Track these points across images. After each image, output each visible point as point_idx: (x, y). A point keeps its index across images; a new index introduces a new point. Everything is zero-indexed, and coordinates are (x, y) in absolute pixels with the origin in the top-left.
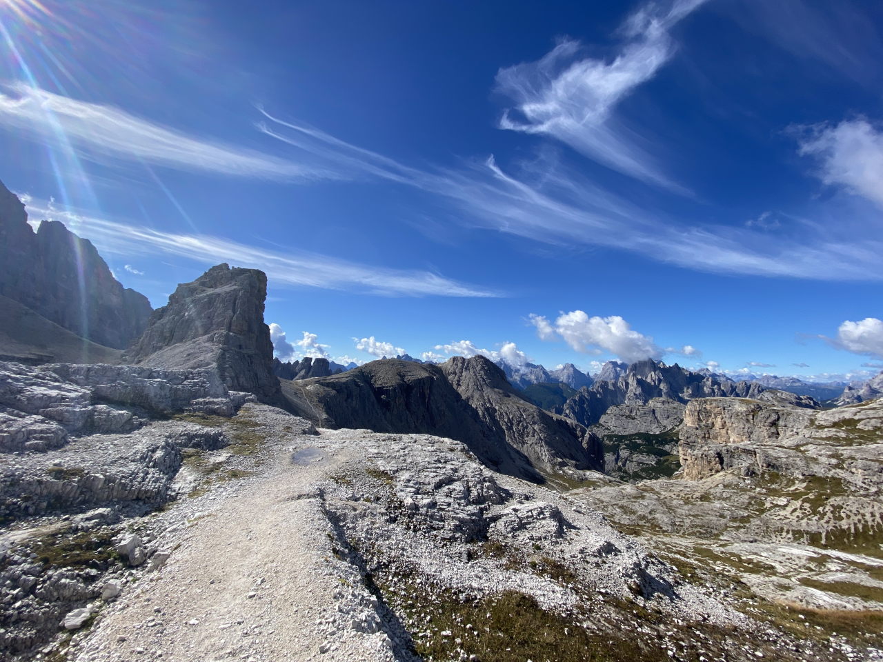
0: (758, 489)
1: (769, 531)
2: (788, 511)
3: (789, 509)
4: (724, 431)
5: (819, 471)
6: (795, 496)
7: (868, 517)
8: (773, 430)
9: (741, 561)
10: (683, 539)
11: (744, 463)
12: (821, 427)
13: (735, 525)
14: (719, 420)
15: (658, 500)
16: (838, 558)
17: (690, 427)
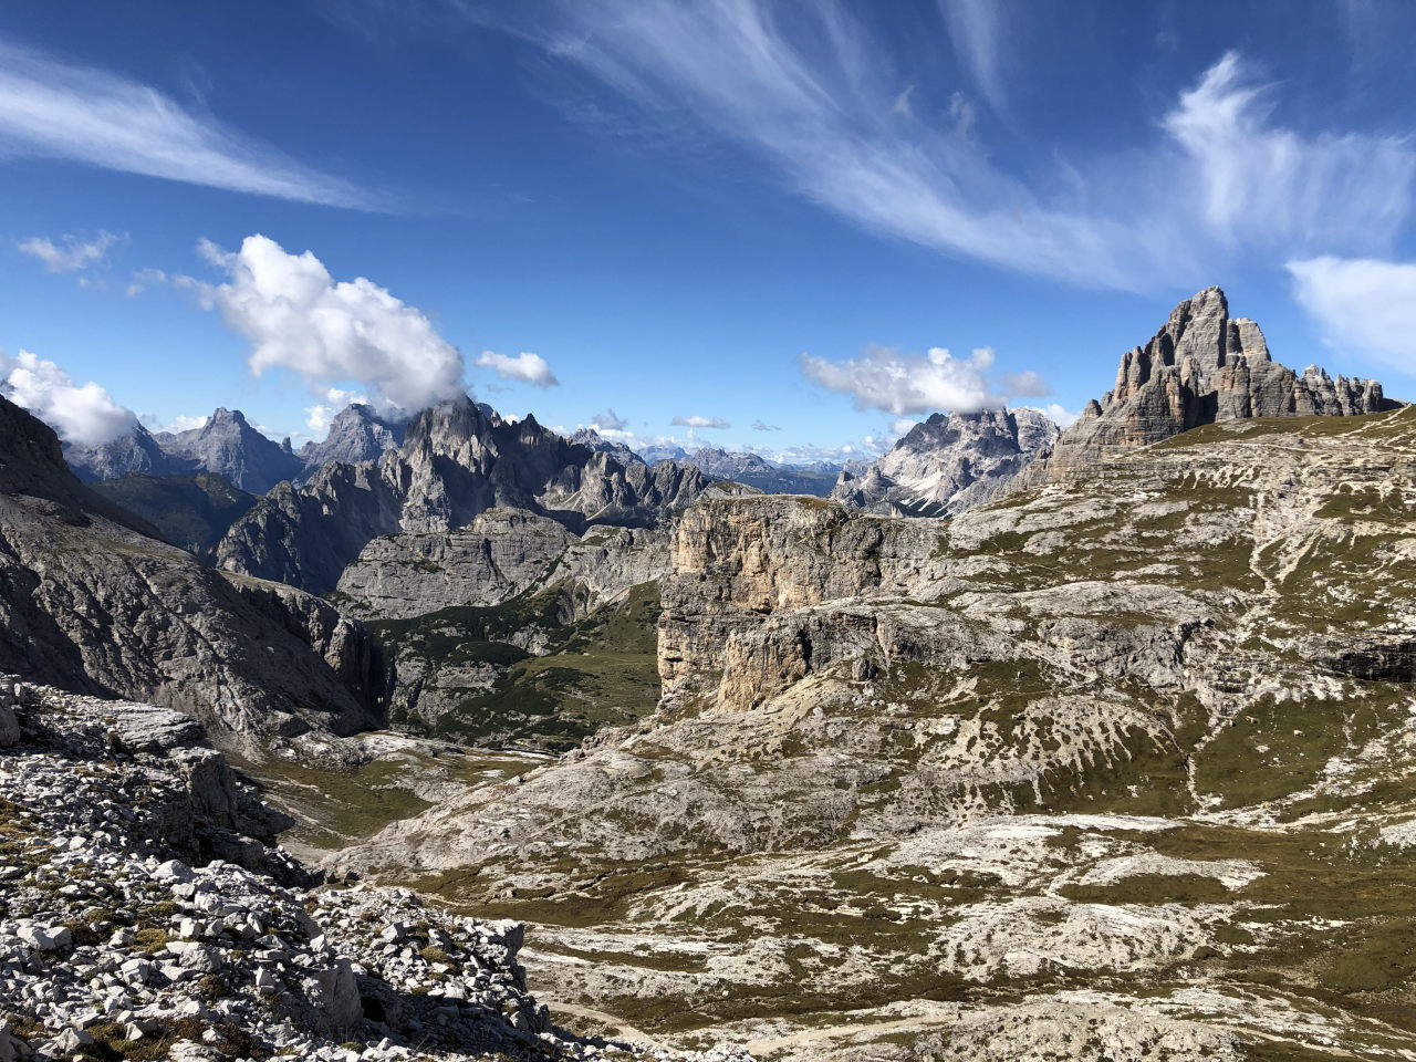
0: (892, 707)
1: (941, 799)
2: (963, 747)
3: (962, 740)
4: (760, 579)
5: (996, 648)
6: (964, 709)
7: (1098, 735)
8: (870, 566)
9: (934, 880)
10: (780, 863)
11: (853, 650)
12: (961, 554)
13: (872, 798)
14: (754, 550)
15: (693, 774)
16: (1093, 829)
17: (686, 576)
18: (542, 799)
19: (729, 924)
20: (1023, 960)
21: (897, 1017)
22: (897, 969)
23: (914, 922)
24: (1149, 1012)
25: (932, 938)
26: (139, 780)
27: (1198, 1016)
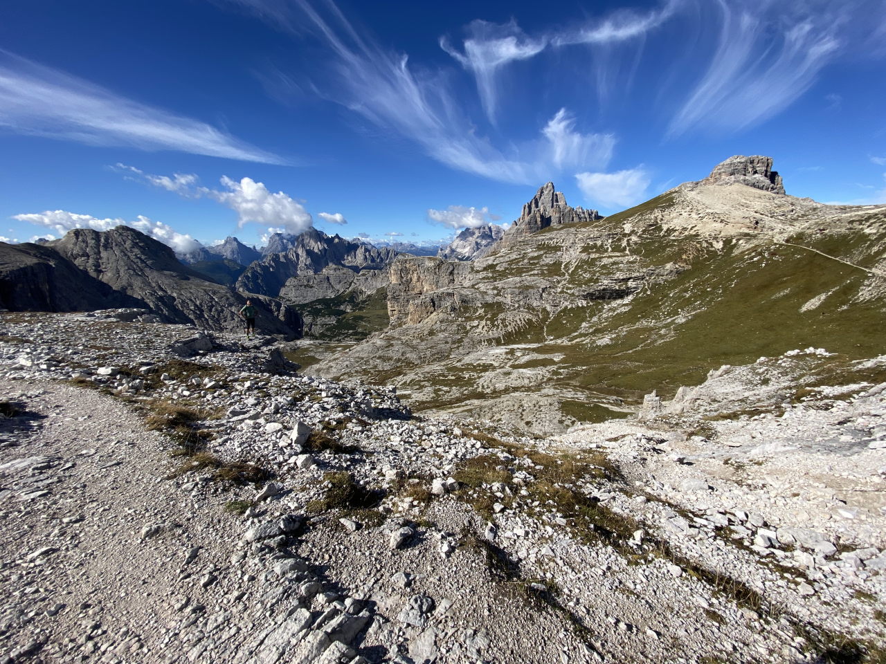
0: (460, 319)
1: (475, 344)
2: (481, 329)
3: (480, 327)
4: (418, 284)
5: (489, 299)
6: (481, 318)
7: (519, 322)
8: (451, 277)
9: (474, 366)
10: (430, 366)
11: (448, 303)
12: (478, 272)
13: (456, 346)
14: (415, 275)
15: (402, 344)
16: (518, 349)
17: (394, 284)
18: (357, 355)
19: (417, 385)
20: (500, 386)
21: (467, 405)
22: (466, 392)
23: (470, 379)
24: (535, 396)
25: (475, 383)
26: (256, 358)
27: (548, 396)
